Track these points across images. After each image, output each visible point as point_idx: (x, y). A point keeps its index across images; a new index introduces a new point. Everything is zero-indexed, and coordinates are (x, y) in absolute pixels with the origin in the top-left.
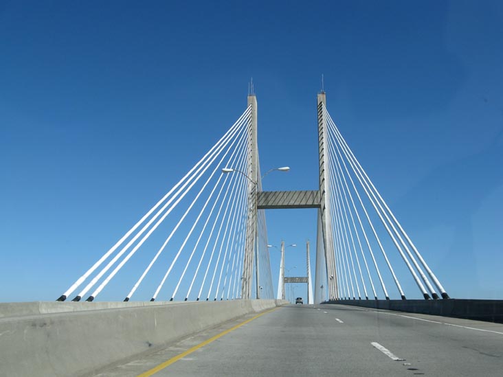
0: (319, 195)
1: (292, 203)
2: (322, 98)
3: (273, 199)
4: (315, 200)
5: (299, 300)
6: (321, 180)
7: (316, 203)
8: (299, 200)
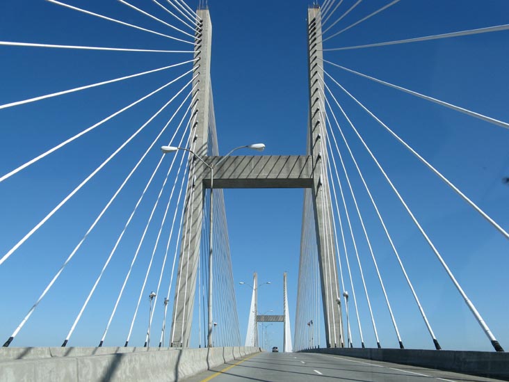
0: (310, 162)
1: (263, 175)
3: (232, 169)
4: (304, 172)
5: (275, 350)
6: (314, 139)
7: (304, 176)
8: (276, 170)
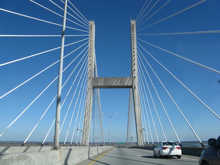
2: (133, 22)
